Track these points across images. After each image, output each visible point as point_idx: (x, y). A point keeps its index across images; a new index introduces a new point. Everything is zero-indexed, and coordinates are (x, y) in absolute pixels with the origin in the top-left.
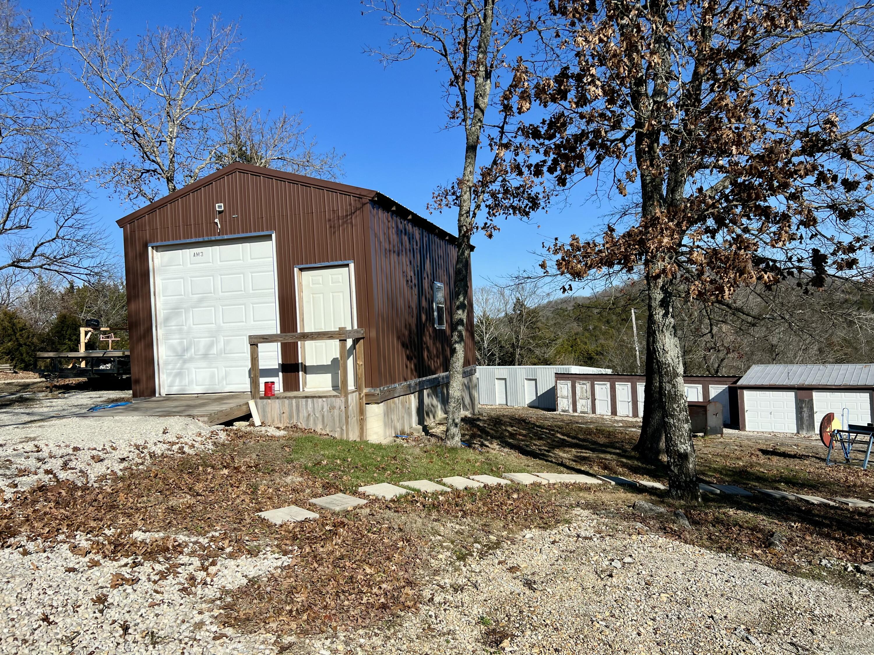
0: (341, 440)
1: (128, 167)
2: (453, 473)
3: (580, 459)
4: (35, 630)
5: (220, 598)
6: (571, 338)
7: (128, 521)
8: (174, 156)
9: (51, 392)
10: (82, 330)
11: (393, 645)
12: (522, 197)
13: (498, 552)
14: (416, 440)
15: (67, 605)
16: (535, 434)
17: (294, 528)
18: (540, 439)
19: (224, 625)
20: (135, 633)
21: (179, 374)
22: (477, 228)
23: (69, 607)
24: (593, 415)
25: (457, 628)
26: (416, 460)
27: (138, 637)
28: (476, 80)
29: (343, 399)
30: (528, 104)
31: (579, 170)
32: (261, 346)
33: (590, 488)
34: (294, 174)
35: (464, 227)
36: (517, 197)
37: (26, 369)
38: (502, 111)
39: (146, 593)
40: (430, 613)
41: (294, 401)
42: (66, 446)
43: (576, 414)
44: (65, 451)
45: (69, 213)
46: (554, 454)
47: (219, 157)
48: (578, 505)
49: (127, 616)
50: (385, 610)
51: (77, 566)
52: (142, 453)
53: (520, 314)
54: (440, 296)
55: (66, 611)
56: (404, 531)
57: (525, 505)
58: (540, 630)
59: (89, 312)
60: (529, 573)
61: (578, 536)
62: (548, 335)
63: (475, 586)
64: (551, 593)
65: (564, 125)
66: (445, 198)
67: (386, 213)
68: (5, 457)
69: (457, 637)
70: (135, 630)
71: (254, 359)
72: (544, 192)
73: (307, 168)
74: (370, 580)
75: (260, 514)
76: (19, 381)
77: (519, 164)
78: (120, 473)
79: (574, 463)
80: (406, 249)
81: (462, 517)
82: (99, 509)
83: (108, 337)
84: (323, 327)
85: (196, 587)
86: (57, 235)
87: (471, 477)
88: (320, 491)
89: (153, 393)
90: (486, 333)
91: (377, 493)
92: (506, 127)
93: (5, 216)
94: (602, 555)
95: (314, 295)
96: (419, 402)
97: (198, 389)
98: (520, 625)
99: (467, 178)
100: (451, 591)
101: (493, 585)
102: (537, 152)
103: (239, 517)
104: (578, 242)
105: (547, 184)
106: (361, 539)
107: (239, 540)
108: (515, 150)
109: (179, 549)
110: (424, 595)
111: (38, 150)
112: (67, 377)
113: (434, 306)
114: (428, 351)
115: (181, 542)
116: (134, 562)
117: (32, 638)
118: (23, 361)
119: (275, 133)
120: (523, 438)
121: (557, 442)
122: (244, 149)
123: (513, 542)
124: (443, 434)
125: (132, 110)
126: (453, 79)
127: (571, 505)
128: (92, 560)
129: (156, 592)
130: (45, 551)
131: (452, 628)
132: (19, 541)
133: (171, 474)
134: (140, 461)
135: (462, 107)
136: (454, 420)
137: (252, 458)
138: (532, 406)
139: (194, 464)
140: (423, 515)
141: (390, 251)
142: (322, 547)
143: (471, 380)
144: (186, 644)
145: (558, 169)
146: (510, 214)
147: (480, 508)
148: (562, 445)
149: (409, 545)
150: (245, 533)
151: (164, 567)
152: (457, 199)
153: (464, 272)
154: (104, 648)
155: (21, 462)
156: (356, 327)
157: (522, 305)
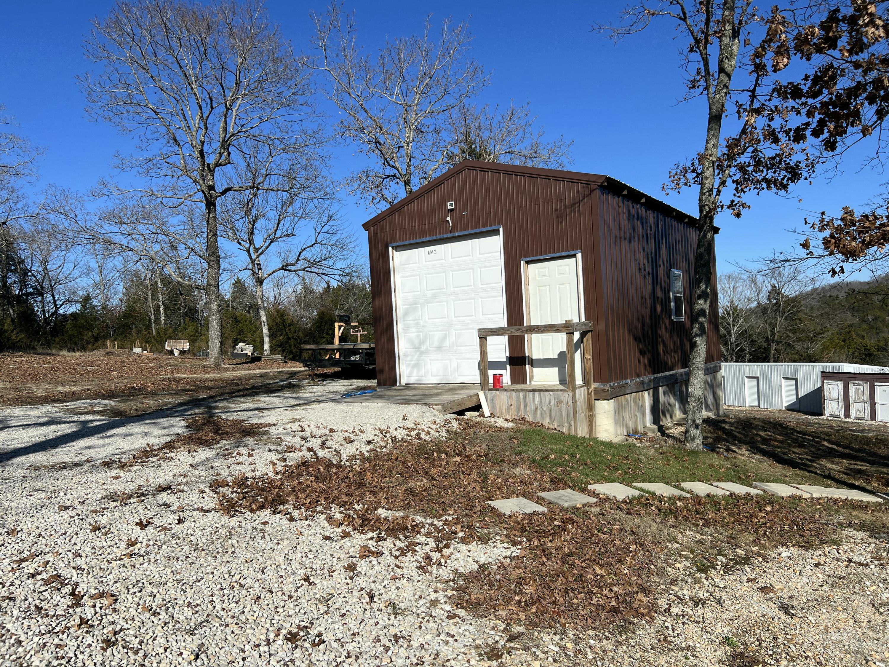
0: (569, 435)
1: (372, 174)
2: (693, 478)
3: (854, 472)
4: (299, 588)
5: (453, 580)
6: (843, 331)
7: (373, 498)
8: (410, 160)
9: (312, 379)
10: (337, 325)
11: (625, 652)
12: (778, 167)
13: (747, 568)
14: (651, 440)
15: (323, 569)
16: (795, 441)
17: (522, 520)
18: (801, 446)
19: (456, 606)
20: (380, 602)
21: (417, 365)
22: (722, 207)
23: (326, 571)
24: (873, 422)
25: (698, 645)
26: (651, 462)
27: (382, 606)
28: (721, 41)
29: (571, 394)
30: (786, 60)
31: (854, 129)
32: (490, 340)
33: (866, 507)
34: (522, 167)
35: (707, 207)
36: (772, 169)
37: (293, 359)
38: (753, 71)
39: (389, 566)
40: (666, 624)
41: (521, 394)
42: (324, 428)
43: (848, 420)
44: (323, 432)
45: (325, 220)
46: (819, 464)
47: (451, 157)
48: (850, 525)
49: (373, 585)
50: (617, 614)
51: (332, 535)
52: (386, 437)
53: (776, 303)
54: (679, 285)
55: (323, 574)
56: (637, 535)
57: (781, 520)
58: (799, 662)
59: (342, 309)
60: (785, 596)
61: (850, 561)
62: (812, 328)
63: (719, 602)
64: (813, 621)
65: (833, 78)
66: (684, 176)
67: (617, 198)
68: (277, 435)
69: (698, 654)
70: (380, 599)
71: (483, 352)
72: (807, 160)
73: (534, 159)
74: (601, 581)
75: (490, 502)
76: (289, 369)
77: (774, 130)
78: (367, 454)
79: (846, 477)
80: (638, 235)
81: (704, 525)
82: (350, 485)
83: (357, 331)
84: (549, 320)
85: (431, 567)
86: (316, 241)
87: (714, 484)
88: (548, 485)
89: (394, 382)
90: (734, 326)
91: (608, 492)
92: (758, 89)
93: (276, 226)
94: (881, 585)
95: (541, 288)
96: (654, 400)
97: (433, 380)
98: (774, 652)
99: (710, 152)
100: (690, 603)
101: (740, 603)
102: (797, 114)
103: (471, 504)
104: (851, 216)
105: (810, 151)
106: (591, 538)
107: (471, 526)
108: (769, 114)
109: (417, 529)
110: (660, 604)
111: (300, 166)
112: (324, 367)
113: (671, 296)
114: (664, 345)
115: (418, 522)
116: (378, 537)
117: (296, 594)
118: (291, 352)
119: (503, 127)
120: (779, 445)
121: (823, 451)
122: (473, 146)
123: (766, 560)
124: (681, 435)
125: (374, 121)
126: (693, 45)
127: (841, 524)
128: (344, 531)
129: (397, 566)
130: (307, 520)
131: (691, 644)
132: (287, 509)
133: (409, 458)
134: (383, 444)
135: (703, 74)
136: (694, 421)
137: (482, 448)
138: (790, 408)
139: (430, 449)
140: (659, 520)
141: (620, 238)
142: (551, 541)
143: (715, 378)
144: (423, 618)
145: (826, 131)
146: (763, 189)
147: (724, 518)
148: (830, 454)
149: (642, 549)
150: (476, 520)
151: (403, 544)
152: (697, 177)
153: (706, 257)
154: (353, 612)
155: (290, 440)
156: (583, 320)
157: (779, 293)
